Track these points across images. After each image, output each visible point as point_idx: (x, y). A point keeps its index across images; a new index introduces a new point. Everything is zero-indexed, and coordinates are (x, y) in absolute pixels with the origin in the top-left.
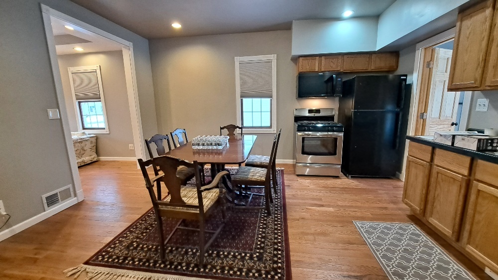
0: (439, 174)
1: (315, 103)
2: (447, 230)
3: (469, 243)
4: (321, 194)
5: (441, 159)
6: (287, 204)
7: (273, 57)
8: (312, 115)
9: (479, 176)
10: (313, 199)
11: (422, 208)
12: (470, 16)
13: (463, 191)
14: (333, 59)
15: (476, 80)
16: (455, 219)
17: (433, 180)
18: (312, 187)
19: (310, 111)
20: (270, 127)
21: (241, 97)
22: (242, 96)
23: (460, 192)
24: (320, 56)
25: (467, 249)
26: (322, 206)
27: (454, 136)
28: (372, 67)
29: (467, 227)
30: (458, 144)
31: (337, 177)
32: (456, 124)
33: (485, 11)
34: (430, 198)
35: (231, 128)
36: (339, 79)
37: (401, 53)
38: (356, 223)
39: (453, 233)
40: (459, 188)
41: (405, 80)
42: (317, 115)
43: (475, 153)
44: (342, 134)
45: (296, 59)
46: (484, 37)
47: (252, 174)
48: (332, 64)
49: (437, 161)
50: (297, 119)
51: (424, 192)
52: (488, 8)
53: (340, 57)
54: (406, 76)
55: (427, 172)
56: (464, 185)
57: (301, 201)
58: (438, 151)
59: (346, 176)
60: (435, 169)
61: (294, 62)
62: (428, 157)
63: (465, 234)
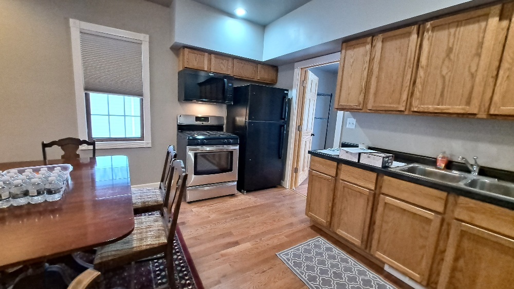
0: (345, 188)
1: (202, 109)
2: (356, 240)
3: (377, 250)
4: (228, 225)
5: (346, 173)
6: (193, 256)
7: (144, 38)
8: (199, 123)
9: (384, 190)
10: (223, 236)
11: (329, 220)
12: (353, 47)
13: (370, 204)
14: (223, 60)
15: (360, 104)
16: (364, 230)
17: (339, 194)
18: (213, 216)
19: (198, 119)
20: (142, 138)
21: (86, 89)
22: (88, 89)
23: (368, 204)
24: (211, 52)
25: (377, 256)
26: (236, 243)
27: (360, 154)
28: (258, 78)
29: (376, 236)
30: (364, 161)
31: (232, 195)
32: (313, 135)
33: (365, 46)
34: (337, 210)
35: (70, 145)
36: (230, 85)
37: (280, 68)
38: (281, 257)
39: (362, 242)
40: (366, 202)
41: (287, 94)
42: (205, 123)
43: (381, 170)
44: (237, 147)
45: (178, 49)
46: (365, 69)
47: (139, 236)
48: (222, 67)
49: (342, 176)
50: (181, 128)
51: (330, 205)
52: (368, 44)
53: (230, 59)
54: (287, 90)
55: (332, 186)
56: (371, 199)
57: (209, 245)
58: (344, 167)
59: (241, 192)
60: (341, 184)
61: (175, 53)
62: (333, 173)
63: (374, 243)
